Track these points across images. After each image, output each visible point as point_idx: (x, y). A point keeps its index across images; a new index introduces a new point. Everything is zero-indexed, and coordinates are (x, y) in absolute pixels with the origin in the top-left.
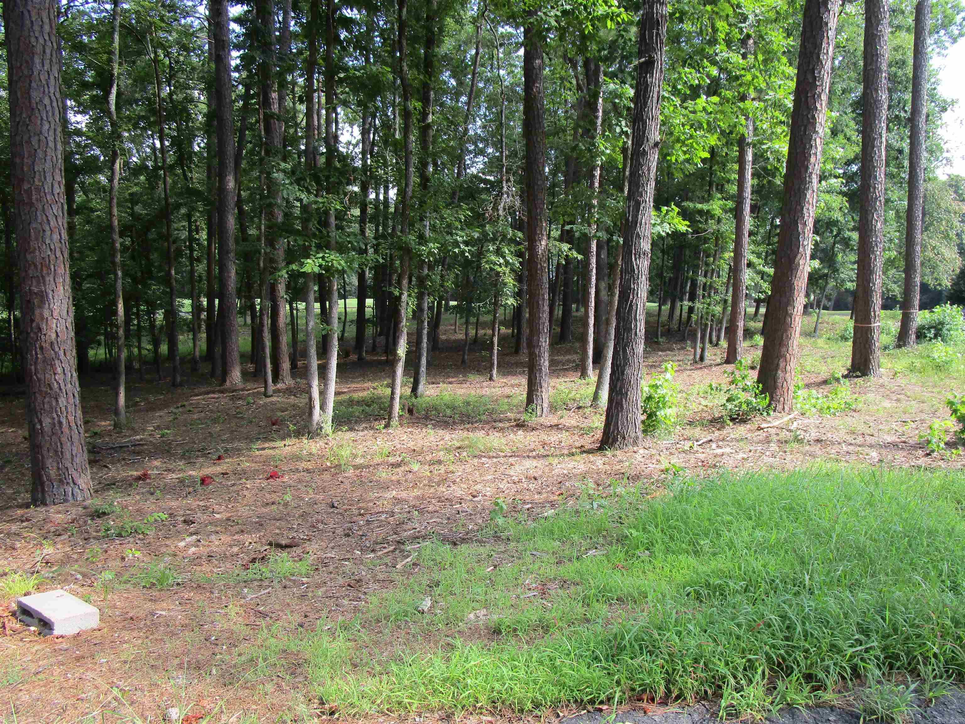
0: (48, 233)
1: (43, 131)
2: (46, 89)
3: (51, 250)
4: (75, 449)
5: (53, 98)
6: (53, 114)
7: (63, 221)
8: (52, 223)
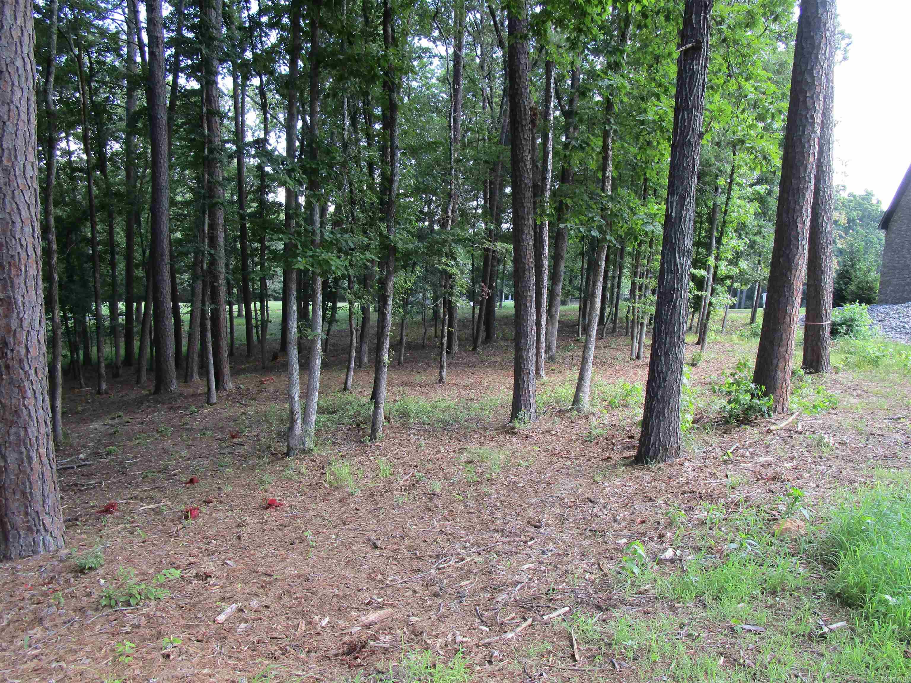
0: (19, 225)
1: (14, 100)
2: (19, 49)
3: (22, 245)
4: (47, 488)
5: (26, 59)
6: (27, 79)
7: (36, 210)
8: (23, 213)
